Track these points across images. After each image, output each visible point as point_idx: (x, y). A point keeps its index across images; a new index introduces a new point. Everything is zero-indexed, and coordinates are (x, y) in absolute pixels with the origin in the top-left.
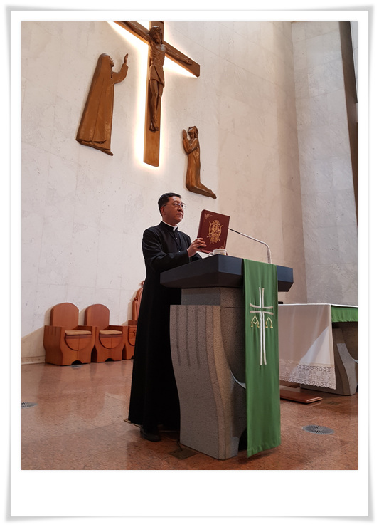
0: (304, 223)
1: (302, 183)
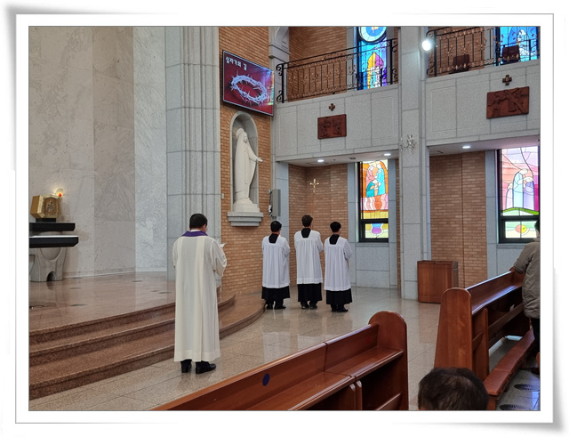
0: (136, 122)
1: (136, 69)
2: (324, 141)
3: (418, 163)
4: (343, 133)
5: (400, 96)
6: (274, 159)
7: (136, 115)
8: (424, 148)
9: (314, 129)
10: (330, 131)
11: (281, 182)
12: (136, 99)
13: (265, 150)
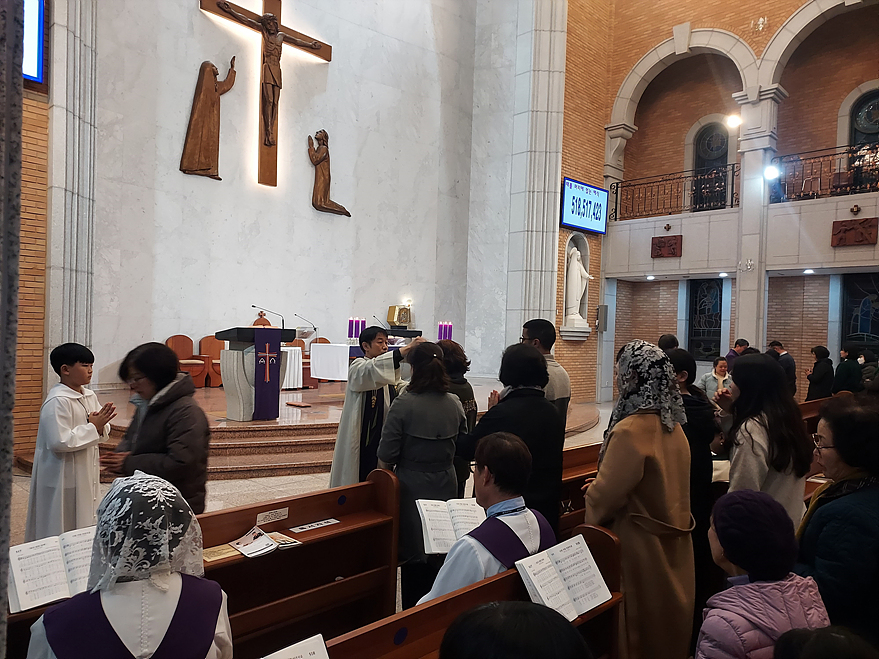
0: (469, 238)
1: (472, 187)
2: (658, 262)
3: (756, 287)
4: (679, 254)
5: (740, 220)
6: (603, 276)
7: (470, 231)
8: (764, 272)
9: (647, 248)
10: (664, 251)
11: (610, 299)
12: (471, 216)
13: (595, 268)
